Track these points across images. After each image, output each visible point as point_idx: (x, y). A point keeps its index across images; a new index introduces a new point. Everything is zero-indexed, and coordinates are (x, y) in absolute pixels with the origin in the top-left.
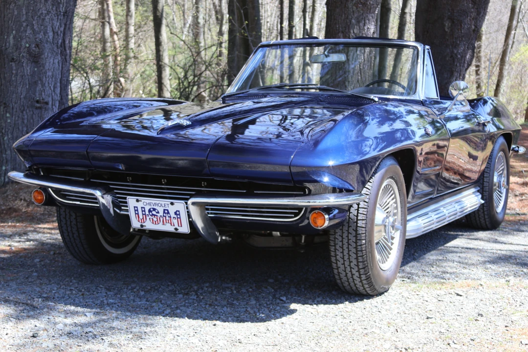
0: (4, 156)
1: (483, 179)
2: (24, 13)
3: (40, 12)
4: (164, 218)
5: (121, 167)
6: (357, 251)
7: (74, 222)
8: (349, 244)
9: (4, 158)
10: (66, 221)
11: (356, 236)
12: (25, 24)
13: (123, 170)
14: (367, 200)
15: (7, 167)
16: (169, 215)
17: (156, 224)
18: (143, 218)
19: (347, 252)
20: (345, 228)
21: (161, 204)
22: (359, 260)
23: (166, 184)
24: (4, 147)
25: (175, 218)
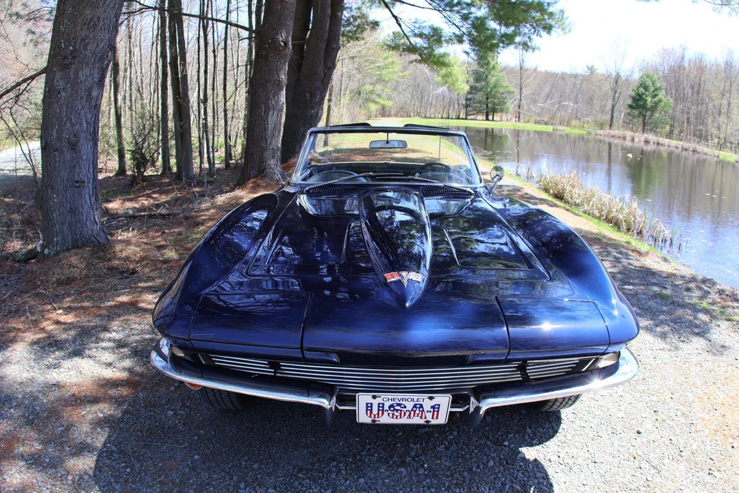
2: (65, 110)
3: (77, 108)
4: (412, 412)
15: (58, 239)
17: (397, 418)
18: (378, 414)
21: (412, 399)
25: (430, 412)
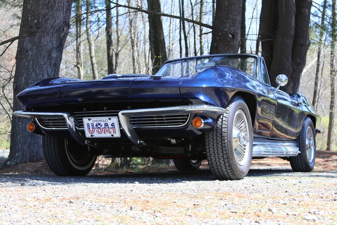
0: (17, 147)
1: (300, 140)
2: (31, 64)
3: (40, 63)
4: (105, 129)
5: (80, 100)
6: (222, 147)
7: (53, 147)
8: (217, 143)
9: (17, 149)
10: (48, 146)
11: (221, 138)
12: (31, 70)
13: (81, 101)
14: (227, 117)
15: (19, 154)
16: (108, 127)
17: (100, 133)
18: (93, 131)
19: (216, 148)
20: (215, 133)
21: (103, 120)
22: (224, 153)
23: (106, 110)
24: (18, 142)
25: (112, 128)
